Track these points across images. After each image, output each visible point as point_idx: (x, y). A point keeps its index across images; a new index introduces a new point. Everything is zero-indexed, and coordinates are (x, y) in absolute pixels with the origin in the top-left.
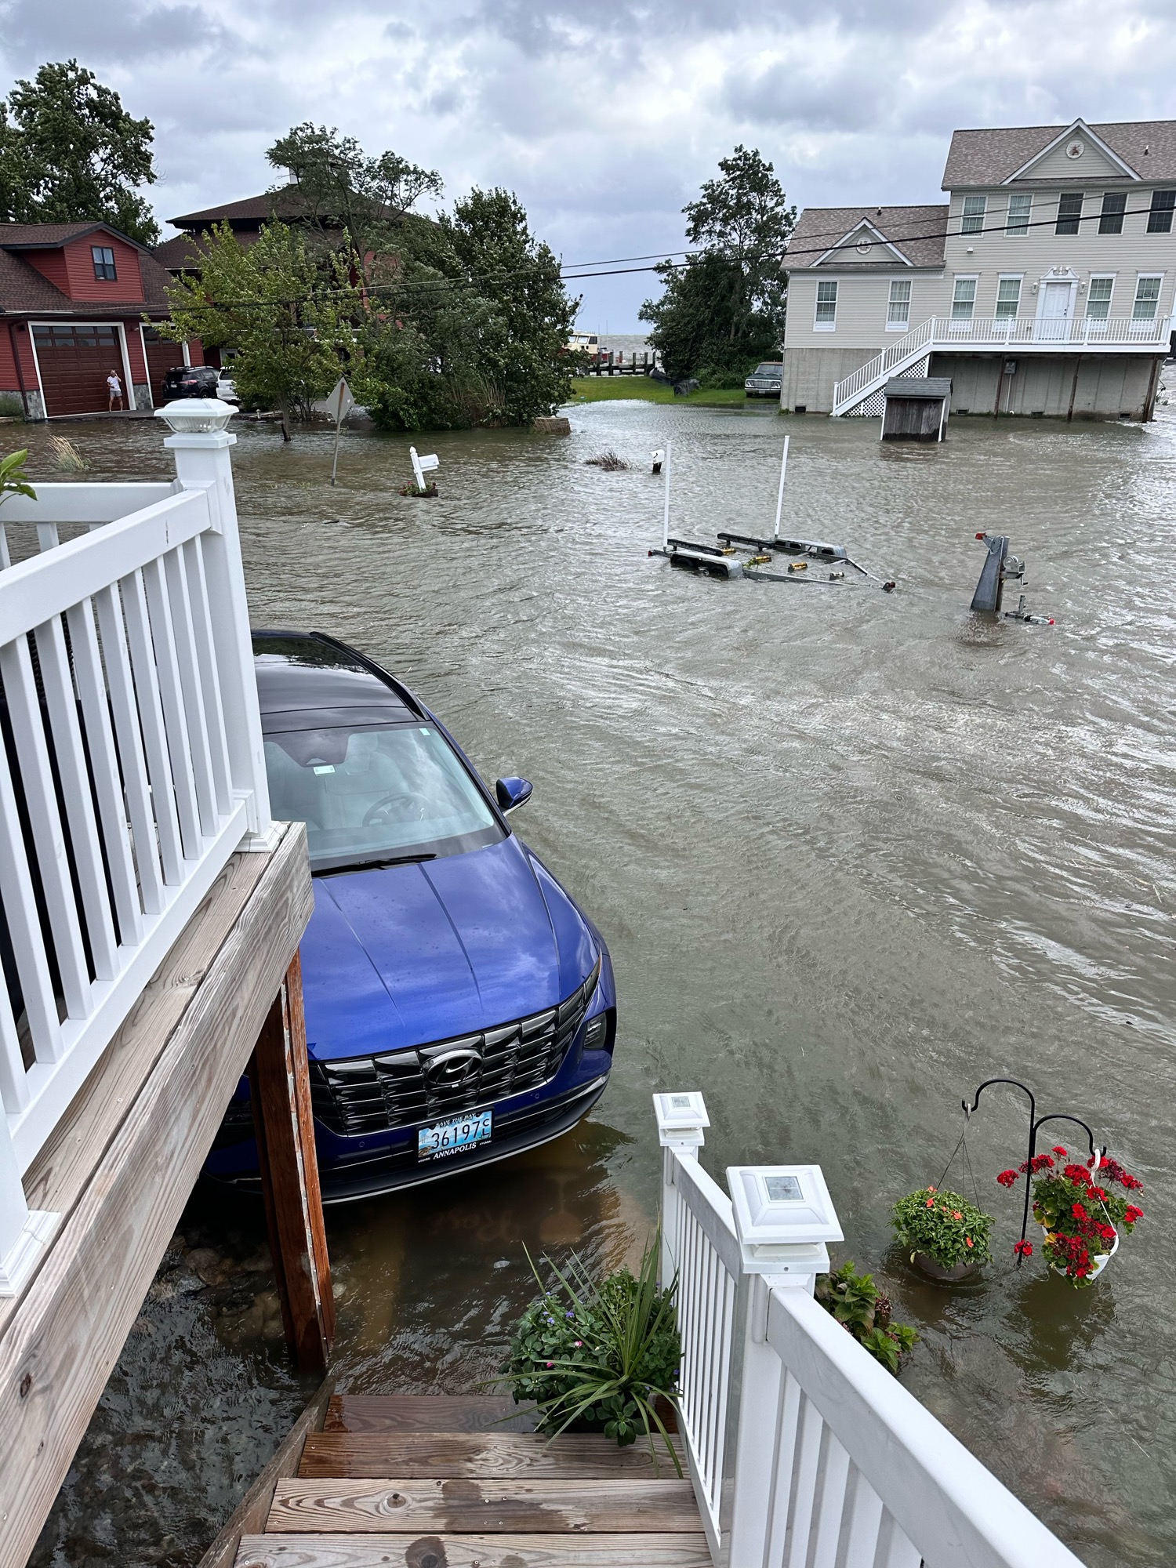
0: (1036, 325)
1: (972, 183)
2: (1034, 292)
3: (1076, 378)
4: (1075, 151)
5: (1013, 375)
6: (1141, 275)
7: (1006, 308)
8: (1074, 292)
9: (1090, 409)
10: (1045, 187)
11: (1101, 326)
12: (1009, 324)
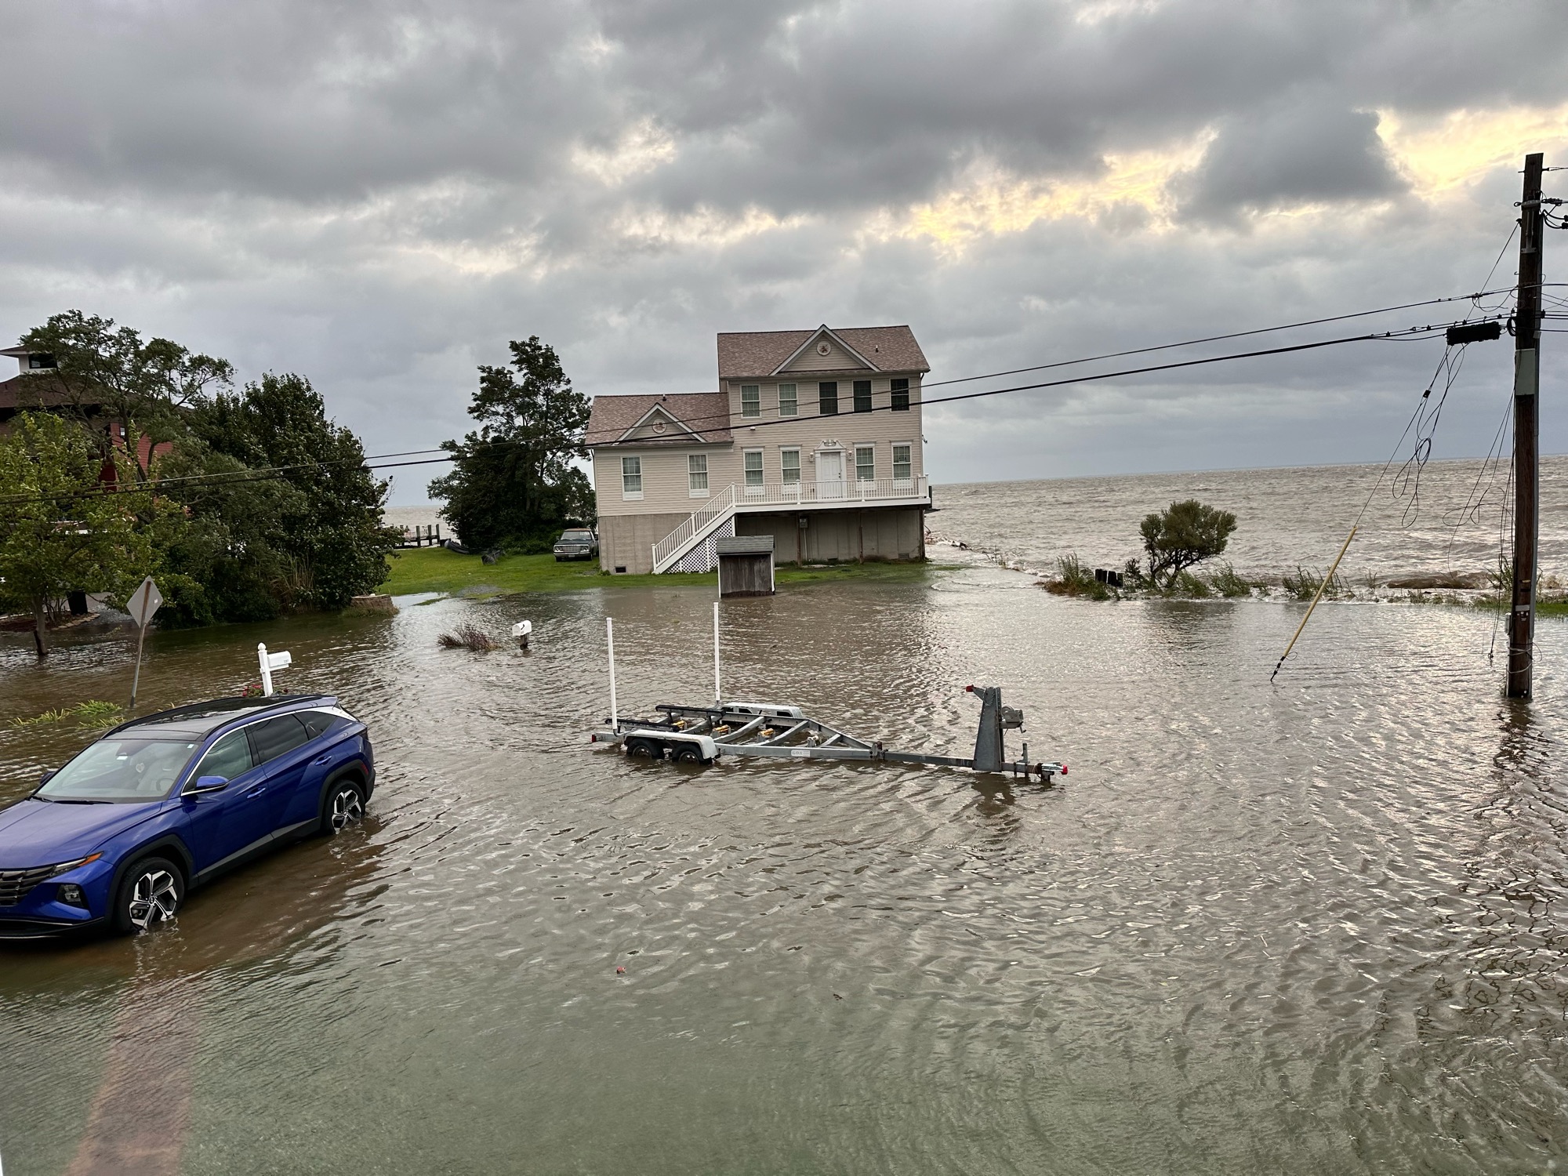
0: (819, 487)
1: (745, 374)
2: (812, 461)
3: (860, 529)
4: (824, 350)
5: (807, 529)
7: (791, 475)
8: (843, 460)
9: (874, 553)
10: (807, 379)
11: (872, 485)
12: (797, 488)
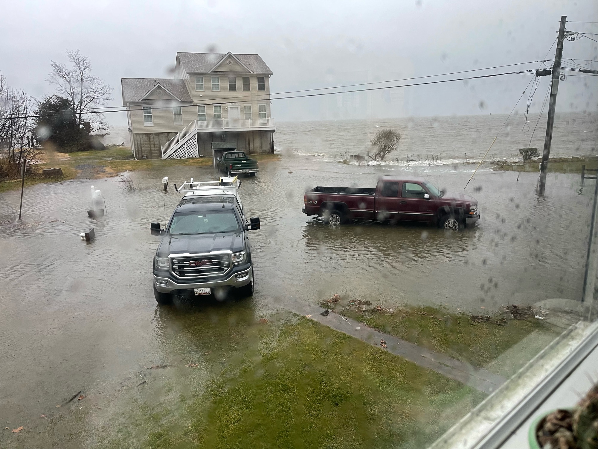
1: (197, 71)
2: (226, 110)
4: (230, 63)
6: (259, 104)
7: (218, 116)
8: (239, 110)
10: (223, 75)
